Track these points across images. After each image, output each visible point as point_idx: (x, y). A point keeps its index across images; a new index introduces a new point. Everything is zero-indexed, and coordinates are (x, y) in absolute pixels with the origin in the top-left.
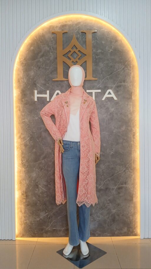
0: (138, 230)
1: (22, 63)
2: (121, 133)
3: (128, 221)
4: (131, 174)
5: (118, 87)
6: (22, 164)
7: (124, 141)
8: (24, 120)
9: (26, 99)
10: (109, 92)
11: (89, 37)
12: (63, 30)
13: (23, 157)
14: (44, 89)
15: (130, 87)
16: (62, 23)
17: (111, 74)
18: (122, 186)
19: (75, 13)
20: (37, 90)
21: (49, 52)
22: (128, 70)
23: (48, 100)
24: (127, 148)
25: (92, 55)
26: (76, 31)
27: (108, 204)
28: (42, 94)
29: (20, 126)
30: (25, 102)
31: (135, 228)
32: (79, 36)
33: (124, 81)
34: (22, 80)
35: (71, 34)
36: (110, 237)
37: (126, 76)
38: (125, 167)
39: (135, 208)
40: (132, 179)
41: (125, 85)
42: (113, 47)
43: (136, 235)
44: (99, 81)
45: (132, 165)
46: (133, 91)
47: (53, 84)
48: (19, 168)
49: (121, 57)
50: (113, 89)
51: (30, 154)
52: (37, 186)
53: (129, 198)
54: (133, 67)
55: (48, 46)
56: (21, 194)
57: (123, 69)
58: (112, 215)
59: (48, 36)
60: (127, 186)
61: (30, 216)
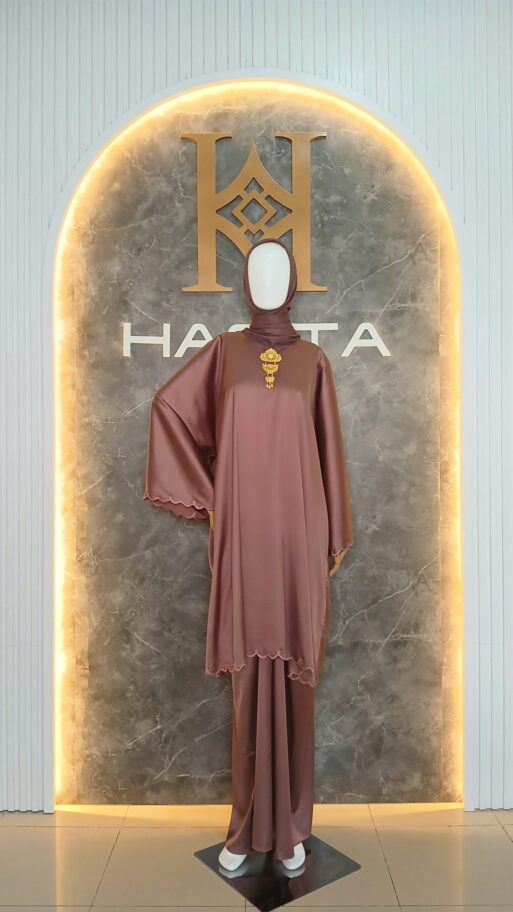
0: (458, 783)
1: (85, 234)
2: (404, 464)
3: (426, 751)
4: (437, 597)
5: (394, 314)
6: (80, 561)
7: (413, 490)
8: (86, 420)
9: (95, 349)
10: (366, 331)
11: (302, 153)
12: (216, 130)
13: (82, 540)
14: (154, 317)
15: (432, 316)
16: (215, 106)
17: (372, 271)
18: (406, 636)
19: (255, 76)
20: (131, 321)
21: (171, 199)
22: (427, 259)
23: (166, 353)
24: (424, 511)
25: (312, 211)
26: (258, 135)
27: (360, 694)
28: (147, 335)
29: (74, 437)
30: (91, 361)
31: (446, 776)
32: (267, 149)
33: (414, 297)
34: (83, 288)
35: (244, 144)
36: (366, 805)
37: (419, 280)
38: (416, 574)
39: (447, 707)
40: (439, 613)
41: (417, 310)
42: (378, 187)
43: (449, 798)
44: (333, 297)
45: (438, 568)
46: (443, 329)
47: (182, 304)
48: (68, 574)
49: (403, 220)
50: (377, 320)
51: (105, 529)
52: (127, 634)
53: (428, 675)
54: (442, 249)
55: (170, 180)
56: (74, 660)
57: (411, 256)
58: (372, 733)
59: (170, 148)
60: (423, 636)
61: (102, 733)
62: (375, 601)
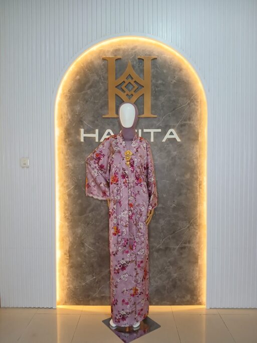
0: (204, 298)
2: (185, 182)
3: (192, 287)
4: (197, 231)
5: (182, 126)
6: (65, 217)
8: (67, 165)
9: (70, 139)
11: (147, 65)
12: (115, 56)
13: (66, 209)
15: (196, 126)
16: (115, 46)
19: (130, 35)
20: (84, 128)
22: (195, 105)
23: (97, 140)
24: (192, 199)
25: (151, 87)
26: (131, 58)
28: (89, 133)
29: (63, 171)
31: (199, 296)
32: (135, 63)
34: (66, 116)
35: (126, 61)
36: (170, 306)
37: (191, 113)
38: (189, 222)
39: (200, 271)
40: (197, 237)
41: (191, 124)
43: (200, 304)
45: (197, 220)
46: (200, 131)
48: (61, 222)
49: (186, 90)
50: (176, 128)
52: (83, 244)
53: (193, 259)
54: (200, 101)
55: (98, 75)
56: (63, 253)
57: (189, 104)
58: (173, 280)
59: (98, 62)
60: (192, 245)
61: (73, 279)
62: (174, 232)
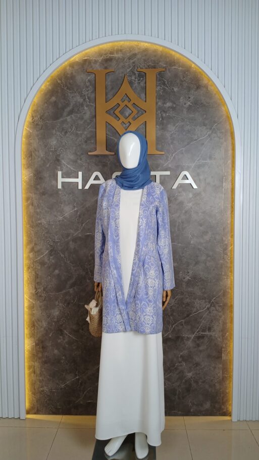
1: (37, 124)
2: (204, 245)
3: (213, 391)
4: (221, 314)
5: (199, 166)
6: (36, 294)
7: (209, 258)
9: (43, 185)
10: (185, 175)
12: (106, 68)
13: (38, 283)
14: (74, 168)
15: (220, 167)
16: (105, 54)
17: (189, 144)
18: (204, 333)
20: (61, 170)
21: (82, 105)
23: (80, 187)
25: (157, 111)
26: (128, 70)
27: (180, 362)
28: (70, 178)
29: (33, 231)
30: (41, 191)
31: (223, 403)
32: (133, 78)
33: (211, 157)
34: (37, 153)
35: (121, 75)
36: (182, 417)
37: (213, 148)
38: (210, 302)
40: (221, 322)
41: (212, 164)
42: (192, 98)
43: (224, 414)
44: (167, 157)
45: (222, 299)
46: (226, 174)
47: (88, 161)
48: (31, 300)
50: (191, 170)
51: (49, 278)
52: (61, 331)
54: (226, 132)
55: (82, 95)
57: (210, 135)
58: (186, 381)
59: (81, 78)
60: (213, 334)
61: (49, 380)
62: (188, 316)
